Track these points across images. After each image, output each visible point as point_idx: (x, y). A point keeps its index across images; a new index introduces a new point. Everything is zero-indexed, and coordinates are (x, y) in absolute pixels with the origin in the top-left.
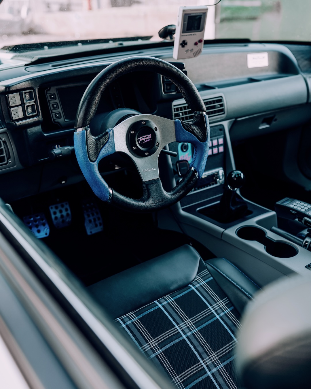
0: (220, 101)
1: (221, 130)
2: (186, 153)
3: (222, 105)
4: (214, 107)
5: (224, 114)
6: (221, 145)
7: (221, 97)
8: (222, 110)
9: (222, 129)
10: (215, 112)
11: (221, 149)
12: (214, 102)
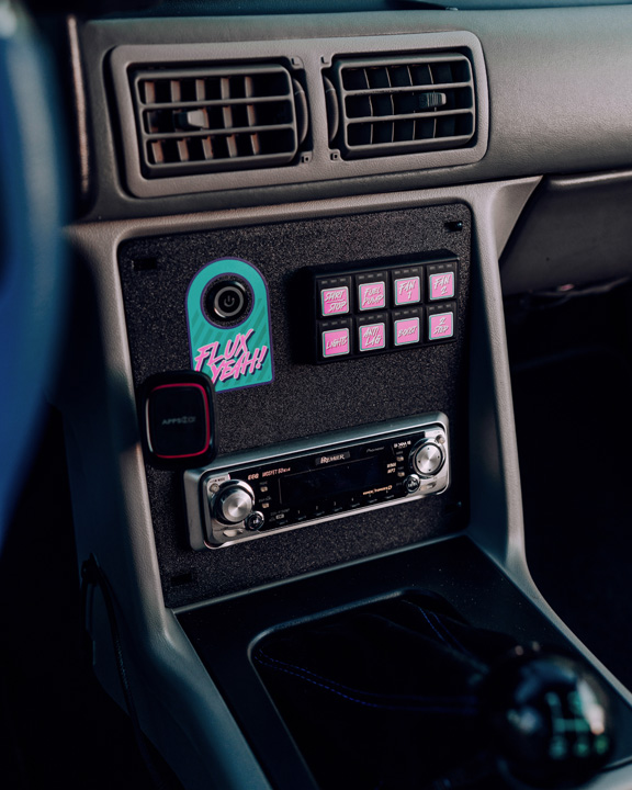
0: (460, 71)
1: (452, 227)
2: (239, 335)
3: (462, 97)
4: (415, 101)
5: (472, 143)
6: (442, 305)
7: (465, 50)
8: (464, 124)
9: (462, 222)
10: (423, 128)
11: (442, 325)
12: (419, 73)
